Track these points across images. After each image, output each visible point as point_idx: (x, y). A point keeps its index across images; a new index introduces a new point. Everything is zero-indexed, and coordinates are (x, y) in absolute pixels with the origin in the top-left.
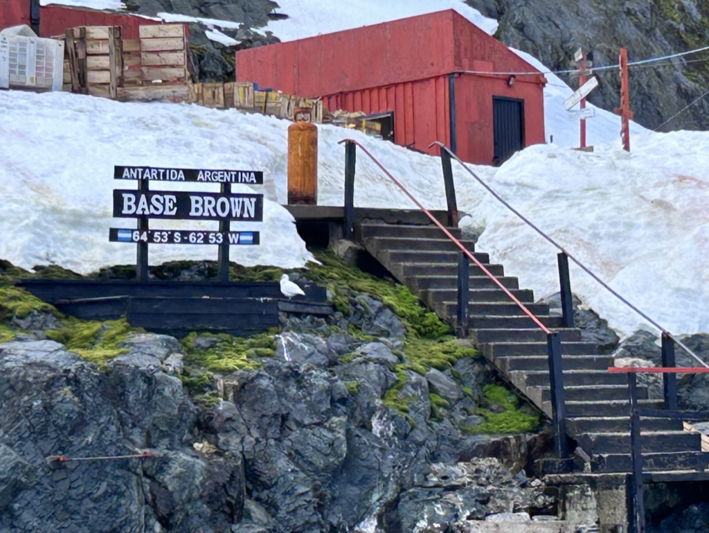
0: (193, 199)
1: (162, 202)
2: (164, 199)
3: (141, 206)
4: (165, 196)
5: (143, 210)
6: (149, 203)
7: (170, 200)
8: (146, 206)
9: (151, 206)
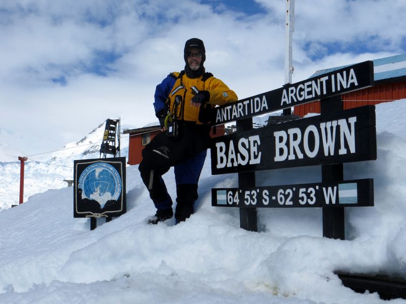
0: (277, 136)
1: (247, 146)
2: (249, 143)
3: (231, 156)
4: (250, 137)
5: (232, 160)
6: (237, 150)
7: (255, 142)
8: (234, 156)
9: (239, 155)
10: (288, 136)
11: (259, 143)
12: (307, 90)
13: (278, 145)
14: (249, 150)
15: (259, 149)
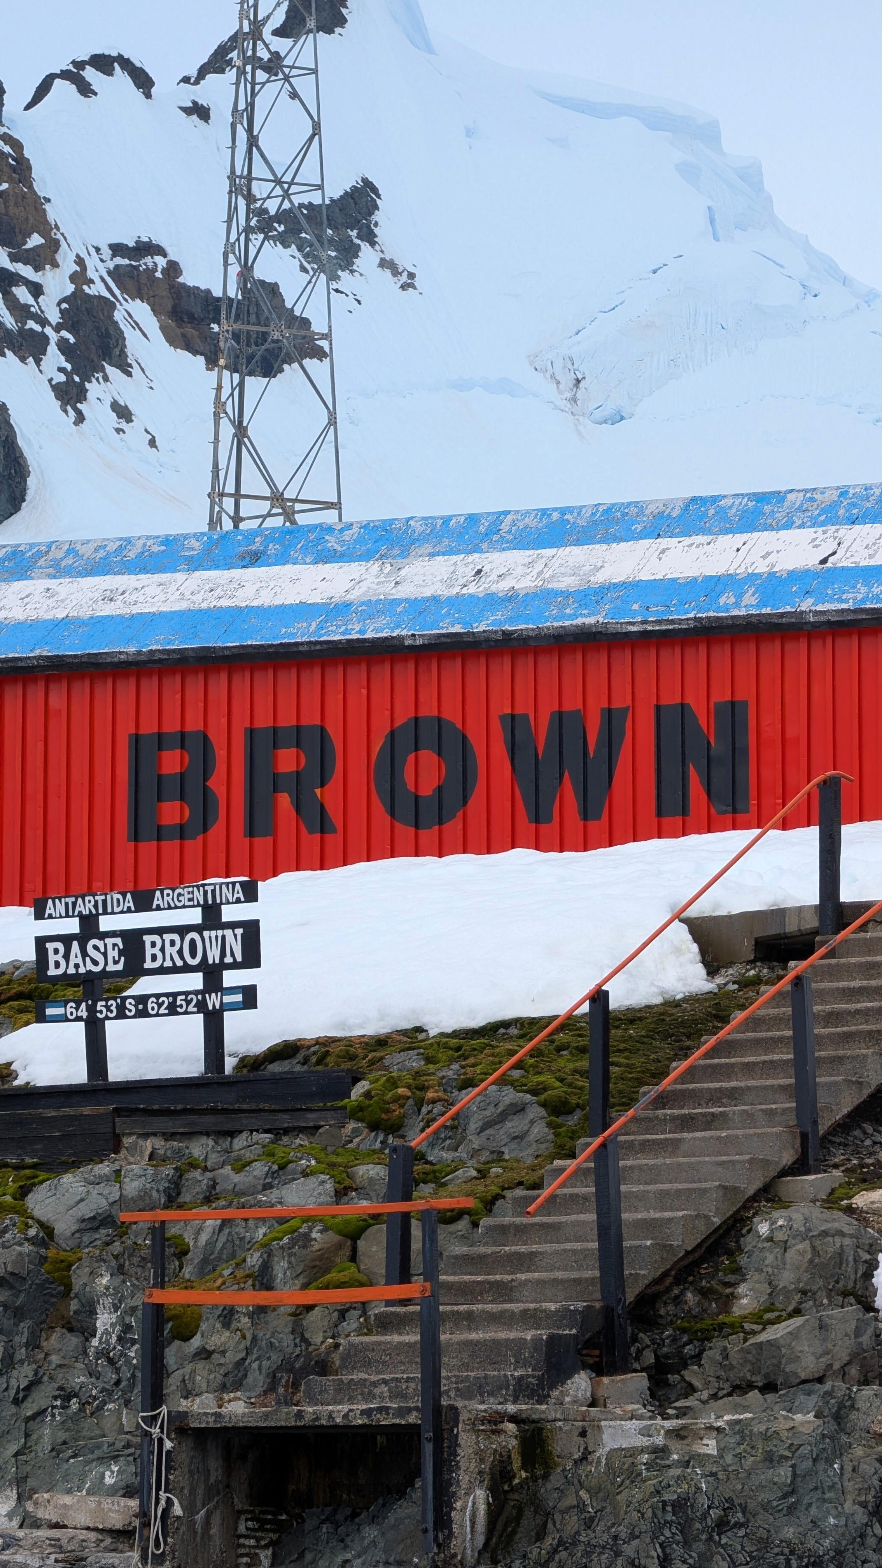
0: (148, 939)
1: (102, 950)
2: (105, 945)
3: (73, 961)
4: (107, 940)
5: (77, 966)
6: (84, 954)
7: (115, 945)
8: (79, 960)
9: (88, 959)
10: (163, 941)
11: (121, 947)
12: (187, 896)
13: (149, 951)
14: (105, 954)
15: (121, 953)
